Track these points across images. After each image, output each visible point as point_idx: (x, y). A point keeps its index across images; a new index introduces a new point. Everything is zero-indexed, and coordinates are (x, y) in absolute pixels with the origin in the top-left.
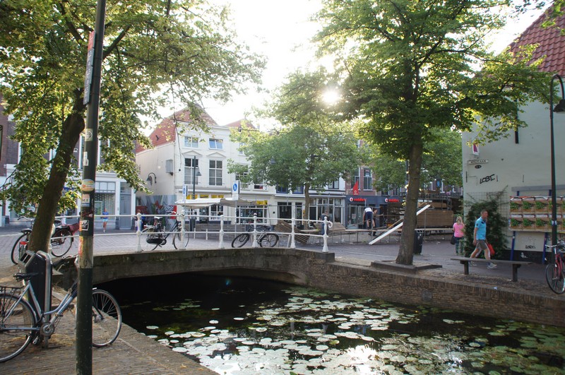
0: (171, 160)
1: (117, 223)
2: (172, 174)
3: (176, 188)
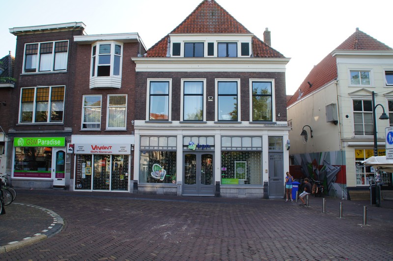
0: (333, 105)
1: (265, 190)
2: (335, 123)
3: (343, 140)
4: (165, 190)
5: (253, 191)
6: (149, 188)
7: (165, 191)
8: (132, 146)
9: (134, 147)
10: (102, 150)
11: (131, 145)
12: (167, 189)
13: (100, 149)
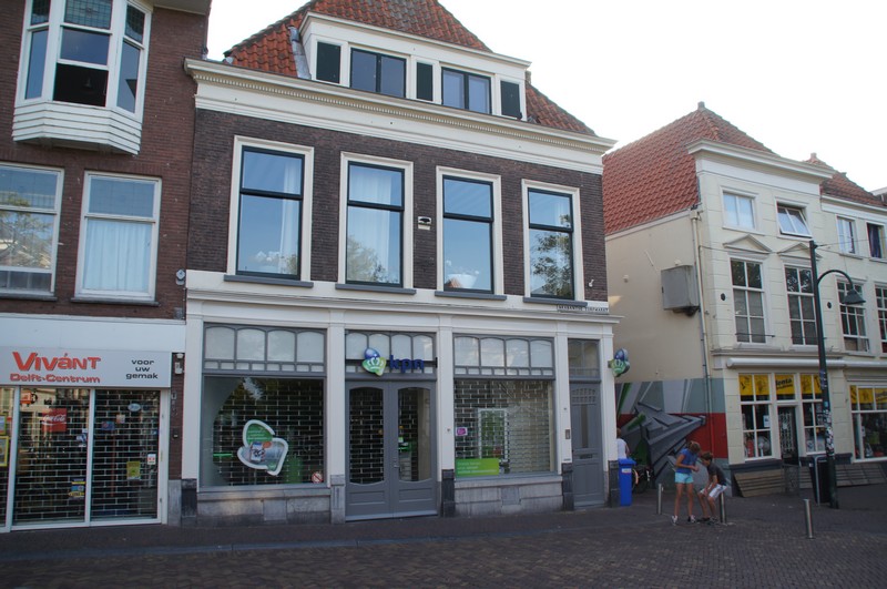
0: (687, 268)
1: (565, 486)
2: (690, 311)
3: (718, 353)
4: (291, 507)
5: (538, 492)
6: (233, 501)
7: (290, 510)
8: (178, 360)
9: (182, 361)
10: (58, 372)
11: (174, 354)
12: (297, 501)
13: (50, 367)
